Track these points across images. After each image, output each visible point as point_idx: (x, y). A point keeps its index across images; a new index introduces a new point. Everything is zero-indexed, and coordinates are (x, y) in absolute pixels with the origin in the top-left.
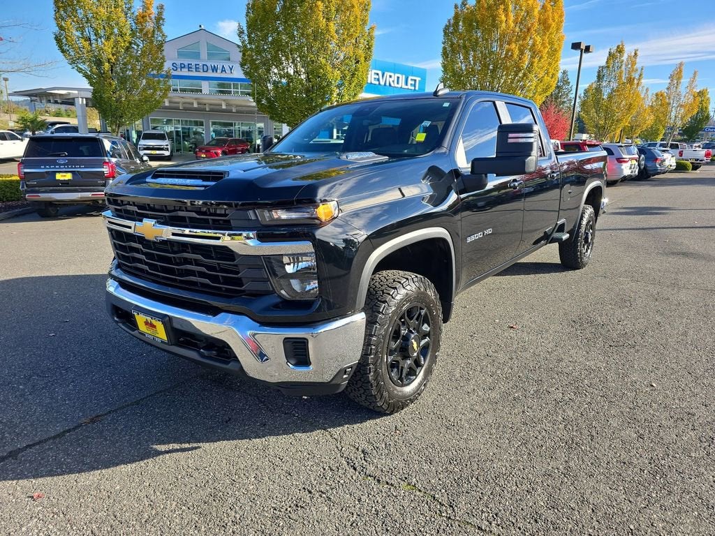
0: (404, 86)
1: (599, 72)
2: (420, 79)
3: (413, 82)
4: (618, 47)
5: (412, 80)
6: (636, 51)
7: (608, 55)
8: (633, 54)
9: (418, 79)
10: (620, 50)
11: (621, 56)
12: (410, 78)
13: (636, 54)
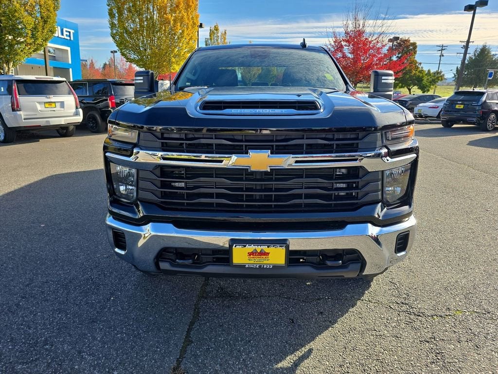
0: (60, 36)
1: (206, 42)
2: (73, 31)
3: (68, 34)
4: (215, 26)
5: (66, 31)
6: (225, 31)
7: (209, 31)
8: (224, 33)
9: (72, 31)
10: (216, 29)
11: (217, 33)
12: (65, 29)
13: (225, 33)
